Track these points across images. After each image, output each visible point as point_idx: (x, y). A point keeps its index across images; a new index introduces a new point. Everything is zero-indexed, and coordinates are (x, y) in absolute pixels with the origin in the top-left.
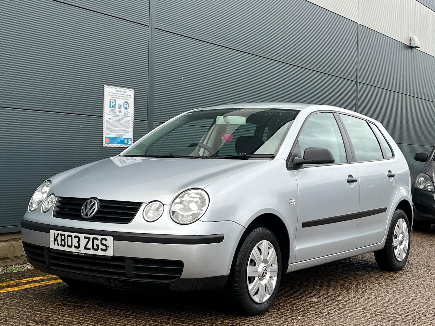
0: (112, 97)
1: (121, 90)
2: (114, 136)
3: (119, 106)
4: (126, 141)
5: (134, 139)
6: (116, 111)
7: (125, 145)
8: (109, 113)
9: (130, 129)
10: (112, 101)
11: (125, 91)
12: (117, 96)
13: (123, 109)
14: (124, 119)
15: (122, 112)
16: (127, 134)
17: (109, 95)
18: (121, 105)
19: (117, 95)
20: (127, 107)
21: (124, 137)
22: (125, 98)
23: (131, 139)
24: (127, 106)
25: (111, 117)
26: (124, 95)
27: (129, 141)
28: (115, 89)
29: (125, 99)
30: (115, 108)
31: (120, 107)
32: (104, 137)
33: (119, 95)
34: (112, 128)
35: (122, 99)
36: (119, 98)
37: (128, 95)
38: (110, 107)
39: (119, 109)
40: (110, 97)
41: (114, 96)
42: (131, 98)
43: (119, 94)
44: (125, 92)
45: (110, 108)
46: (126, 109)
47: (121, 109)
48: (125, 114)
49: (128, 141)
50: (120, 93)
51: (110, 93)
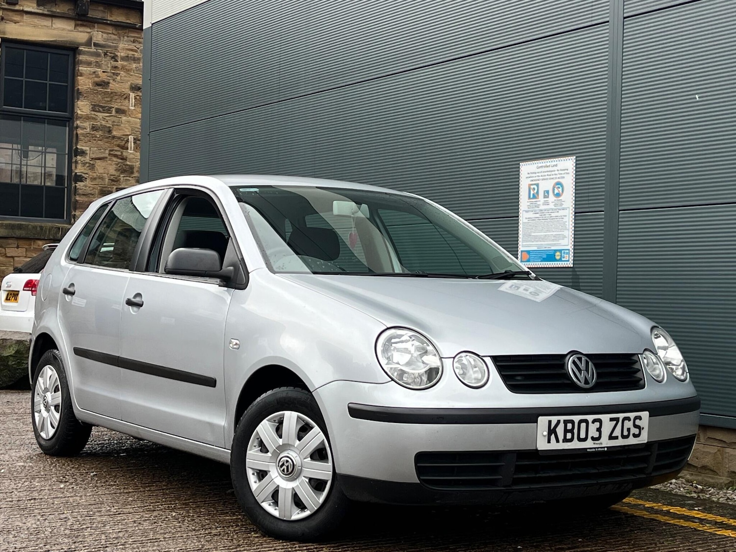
0: (532, 181)
1: (548, 164)
2: (535, 248)
3: (544, 193)
4: (558, 255)
5: (574, 249)
6: (538, 203)
7: (556, 263)
8: (527, 209)
9: (566, 233)
10: (532, 187)
11: (555, 163)
12: (542, 176)
13: (552, 198)
14: (553, 215)
15: (550, 203)
16: (561, 242)
17: (527, 178)
18: (548, 192)
19: (540, 174)
20: (561, 192)
21: (553, 248)
22: (554, 176)
23: (569, 250)
24: (560, 190)
25: (531, 215)
26: (555, 171)
27: (565, 255)
28: (537, 165)
29: (556, 178)
30: (538, 198)
31: (546, 194)
32: (520, 251)
33: (543, 174)
34: (533, 234)
35: (550, 179)
36: (544, 179)
37: (561, 170)
38: (529, 198)
39: (544, 198)
40: (529, 182)
41: (536, 177)
42: (568, 173)
43: (543, 172)
44: (556, 165)
45: (529, 201)
46: (558, 195)
47: (548, 197)
48: (555, 205)
49: (563, 255)
50: (546, 169)
51: (528, 174)
